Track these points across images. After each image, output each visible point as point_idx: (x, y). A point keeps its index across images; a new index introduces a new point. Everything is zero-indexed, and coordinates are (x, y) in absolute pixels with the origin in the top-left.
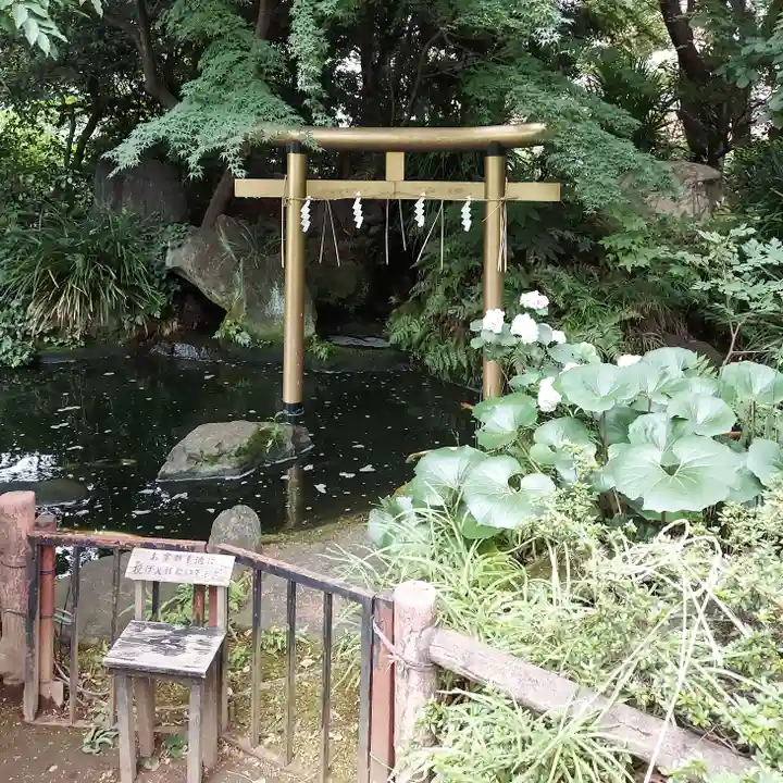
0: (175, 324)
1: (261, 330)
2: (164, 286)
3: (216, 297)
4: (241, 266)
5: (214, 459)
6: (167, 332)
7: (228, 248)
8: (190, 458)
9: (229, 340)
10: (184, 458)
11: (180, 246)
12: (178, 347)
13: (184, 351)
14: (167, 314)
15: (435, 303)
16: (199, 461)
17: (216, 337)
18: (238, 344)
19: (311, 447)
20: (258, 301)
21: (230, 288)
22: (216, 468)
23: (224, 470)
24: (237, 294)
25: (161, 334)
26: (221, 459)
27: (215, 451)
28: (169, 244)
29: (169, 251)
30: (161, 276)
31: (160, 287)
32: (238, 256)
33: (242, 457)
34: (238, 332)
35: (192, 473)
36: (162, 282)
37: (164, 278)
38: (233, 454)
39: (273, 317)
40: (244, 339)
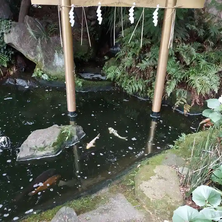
0: (14, 69)
1: (52, 73)
2: (6, 52)
3: (31, 57)
4: (39, 42)
5: (42, 149)
6: (12, 73)
7: (32, 34)
8: (31, 149)
9: (39, 77)
10: (28, 149)
11: (9, 32)
12: (18, 80)
13: (20, 82)
14: (10, 65)
15: (128, 61)
16: (35, 150)
17: (33, 76)
18: (43, 79)
19: (84, 135)
20: (49, 59)
21: (36, 53)
22: (44, 153)
23: (48, 153)
24: (40, 56)
25: (9, 74)
26: (46, 148)
27: (42, 146)
28: (4, 31)
29: (5, 34)
30: (3, 47)
31: (4, 53)
32: (37, 38)
33: (56, 147)
34: (42, 74)
35: (33, 156)
36: (4, 50)
37: (5, 48)
38: (51, 146)
39: (56, 67)
40: (45, 77)
